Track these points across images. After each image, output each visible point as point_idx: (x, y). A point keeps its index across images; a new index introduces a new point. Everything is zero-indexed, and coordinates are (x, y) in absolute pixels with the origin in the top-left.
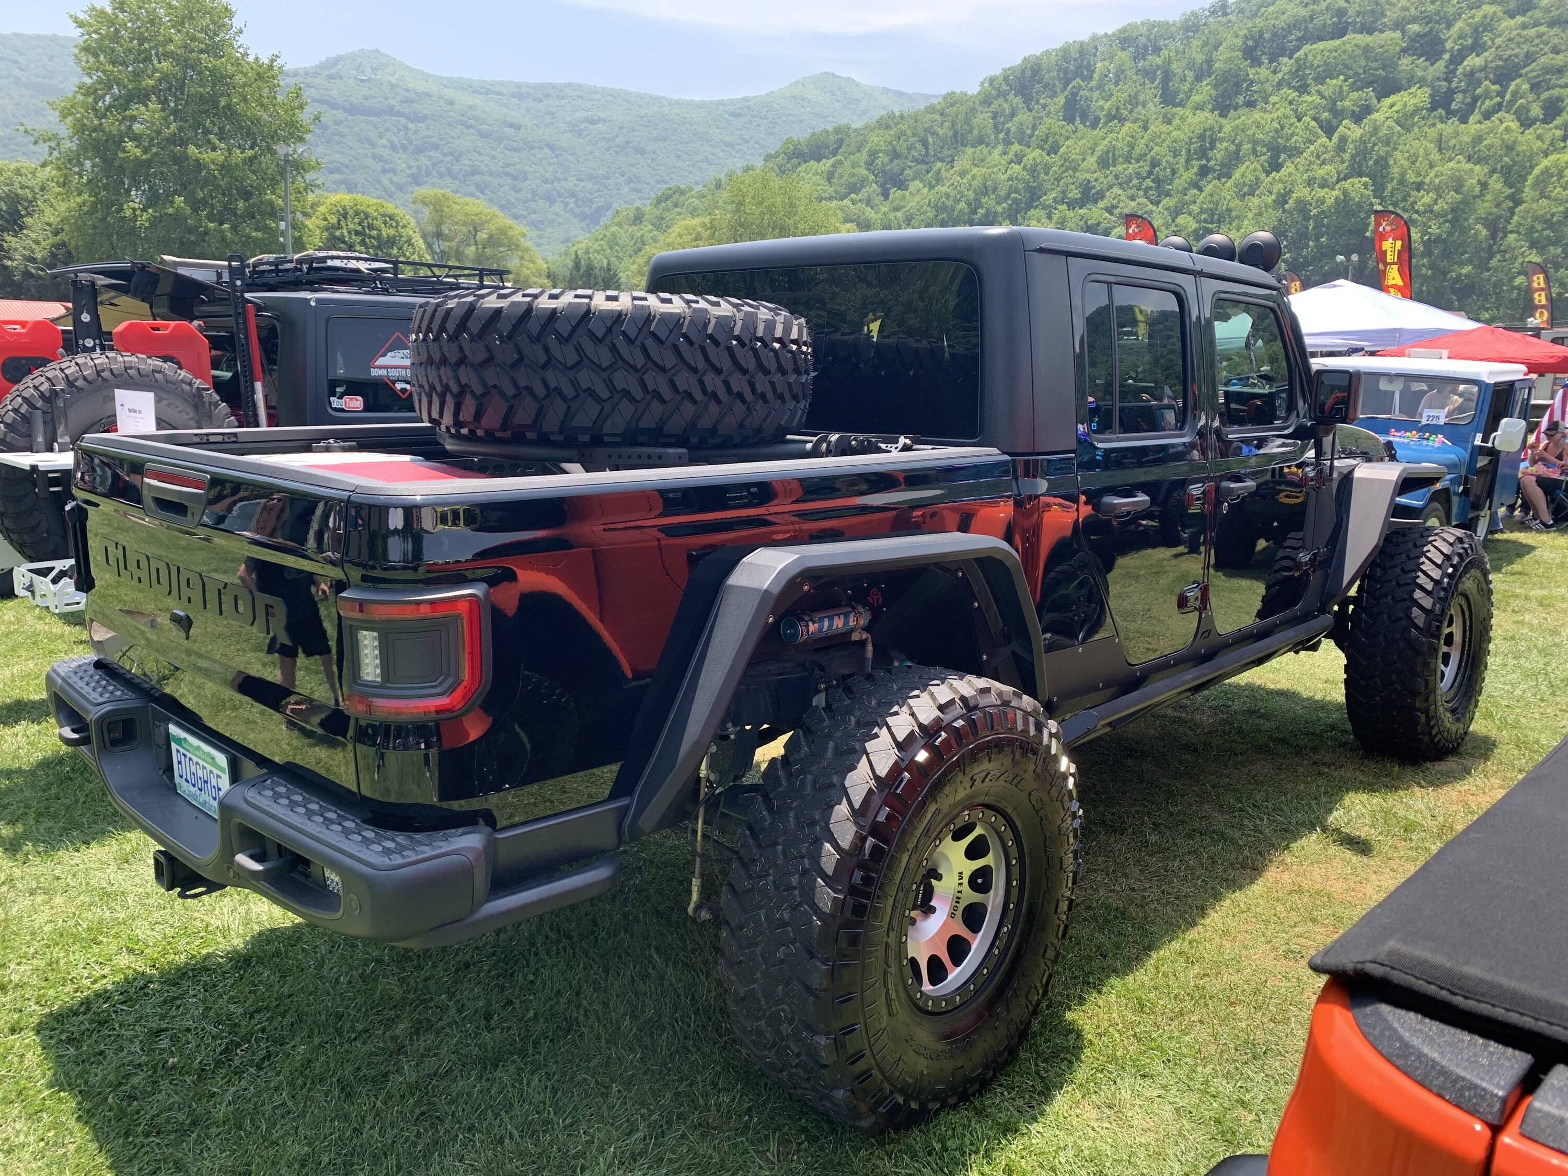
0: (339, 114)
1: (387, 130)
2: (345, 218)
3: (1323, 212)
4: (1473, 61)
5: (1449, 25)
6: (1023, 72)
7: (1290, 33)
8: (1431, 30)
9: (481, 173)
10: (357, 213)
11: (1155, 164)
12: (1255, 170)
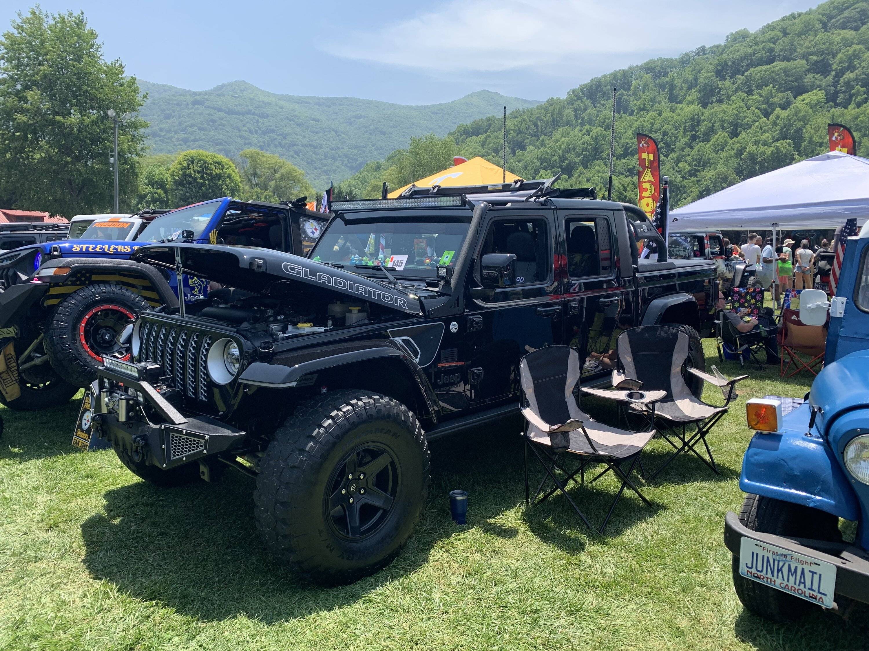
0: (222, 114)
1: (247, 122)
2: (192, 163)
3: (765, 159)
4: (849, 75)
5: (834, 56)
6: (591, 86)
7: (742, 62)
8: (824, 58)
9: (297, 145)
10: (199, 161)
11: (665, 134)
12: (724, 136)
